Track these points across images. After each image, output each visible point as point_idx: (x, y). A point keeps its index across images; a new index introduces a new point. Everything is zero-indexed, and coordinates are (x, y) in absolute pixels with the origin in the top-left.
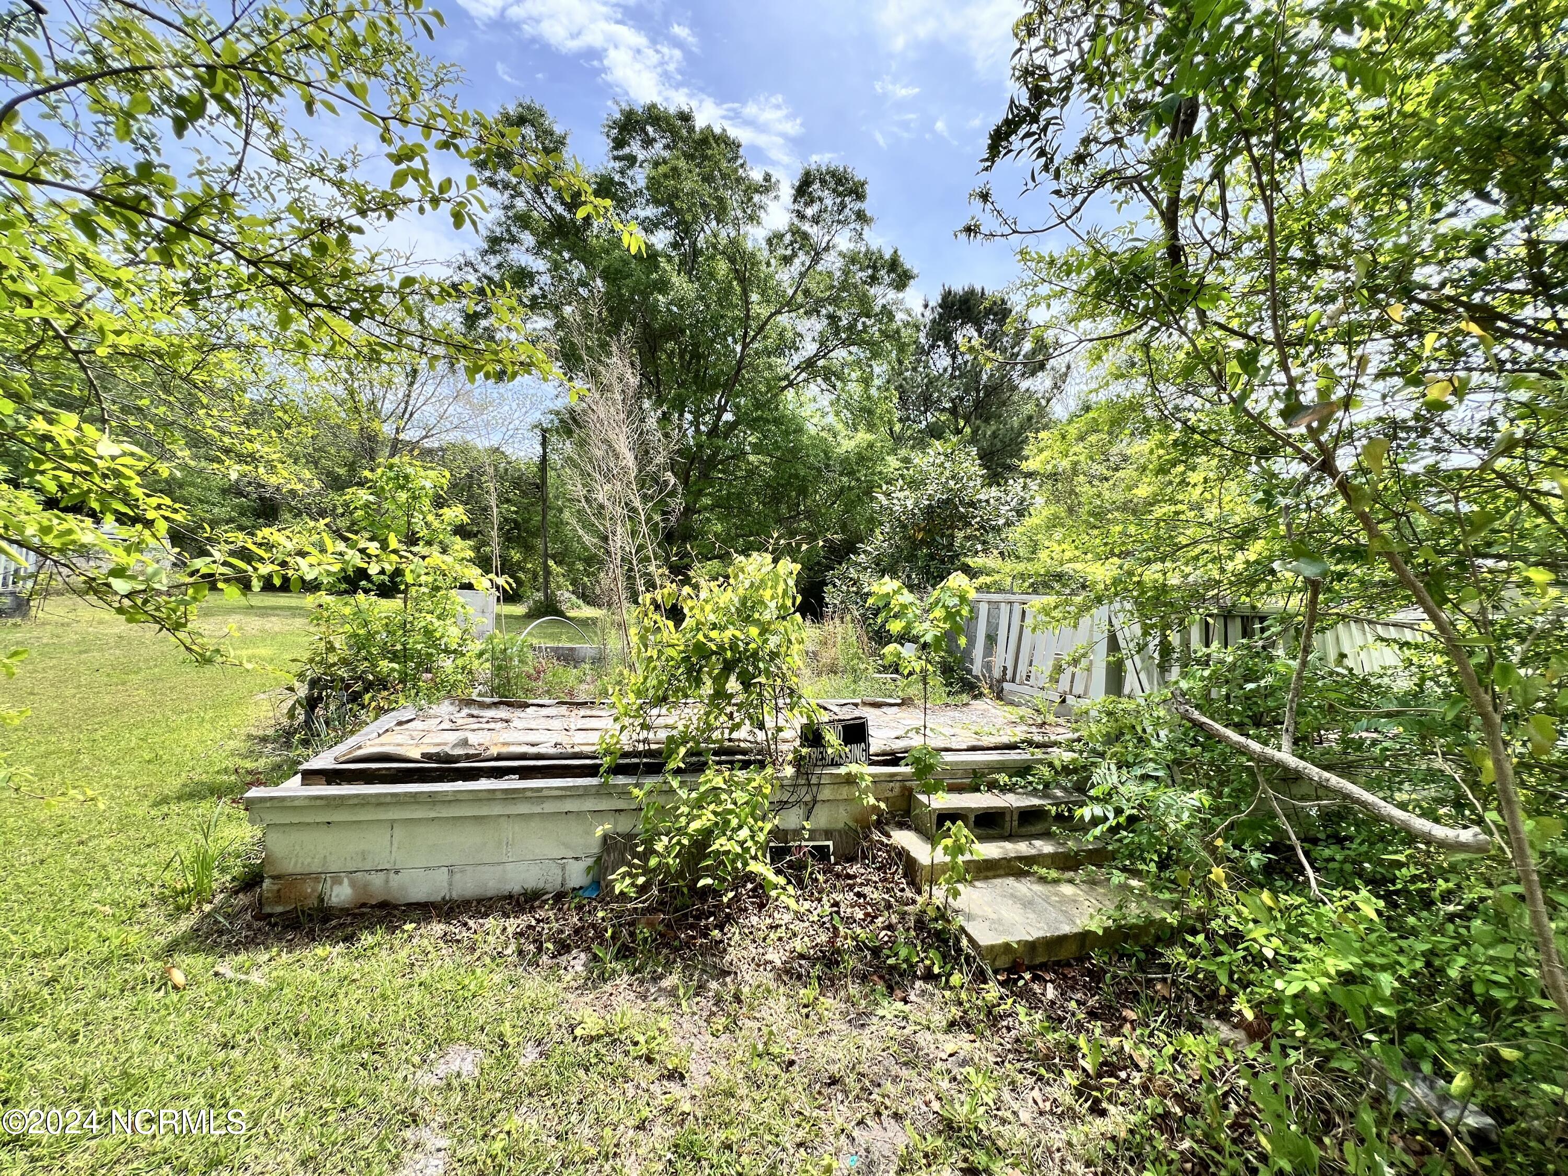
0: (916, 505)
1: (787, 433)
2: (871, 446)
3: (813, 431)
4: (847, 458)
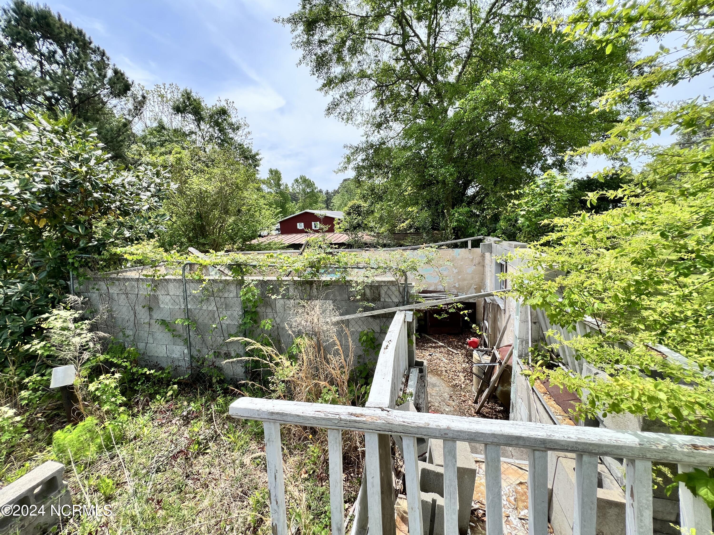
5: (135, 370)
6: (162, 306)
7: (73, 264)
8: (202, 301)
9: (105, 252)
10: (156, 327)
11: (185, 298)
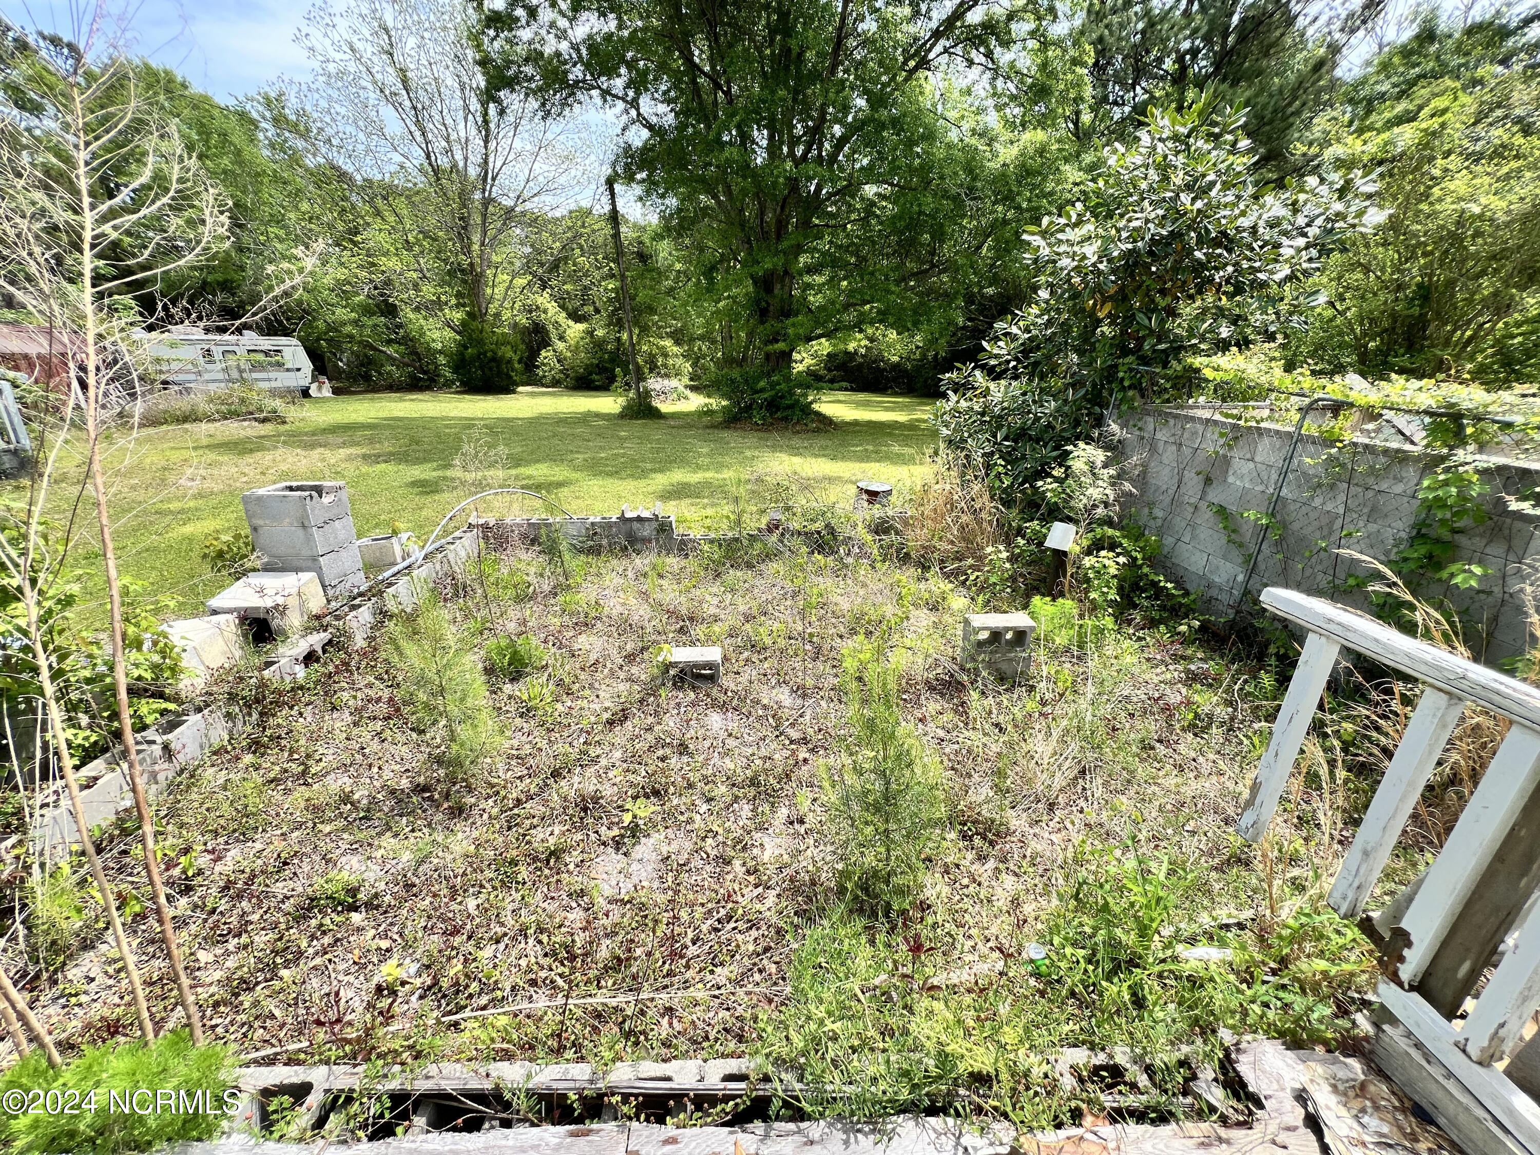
0: (1104, 254)
1: (910, 143)
2: (1042, 151)
3: (953, 136)
4: (1004, 175)
5: (1146, 570)
6: (1231, 479)
7: (1122, 379)
8: (1320, 485)
9: (1174, 363)
10: (1206, 516)
11: (1284, 474)
